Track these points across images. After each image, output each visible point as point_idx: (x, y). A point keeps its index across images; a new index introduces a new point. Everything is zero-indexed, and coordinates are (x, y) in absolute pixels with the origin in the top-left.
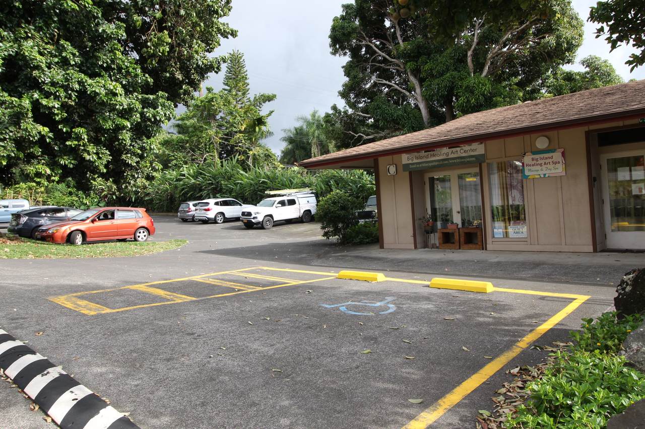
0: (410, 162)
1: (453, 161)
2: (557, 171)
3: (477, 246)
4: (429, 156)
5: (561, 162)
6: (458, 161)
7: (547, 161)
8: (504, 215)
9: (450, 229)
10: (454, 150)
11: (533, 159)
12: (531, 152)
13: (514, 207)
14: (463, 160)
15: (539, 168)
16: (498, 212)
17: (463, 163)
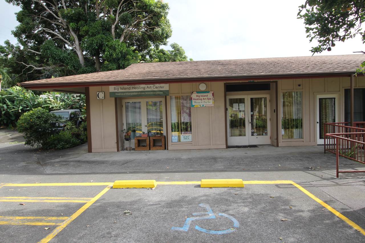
0: (116, 91)
1: (148, 93)
2: (210, 104)
3: (162, 148)
4: (131, 88)
5: (212, 99)
6: (152, 93)
7: (205, 98)
8: (178, 128)
9: (143, 137)
10: (149, 86)
11: (197, 96)
12: (196, 92)
13: (184, 123)
14: (155, 93)
15: (200, 101)
16: (175, 127)
17: (155, 94)
